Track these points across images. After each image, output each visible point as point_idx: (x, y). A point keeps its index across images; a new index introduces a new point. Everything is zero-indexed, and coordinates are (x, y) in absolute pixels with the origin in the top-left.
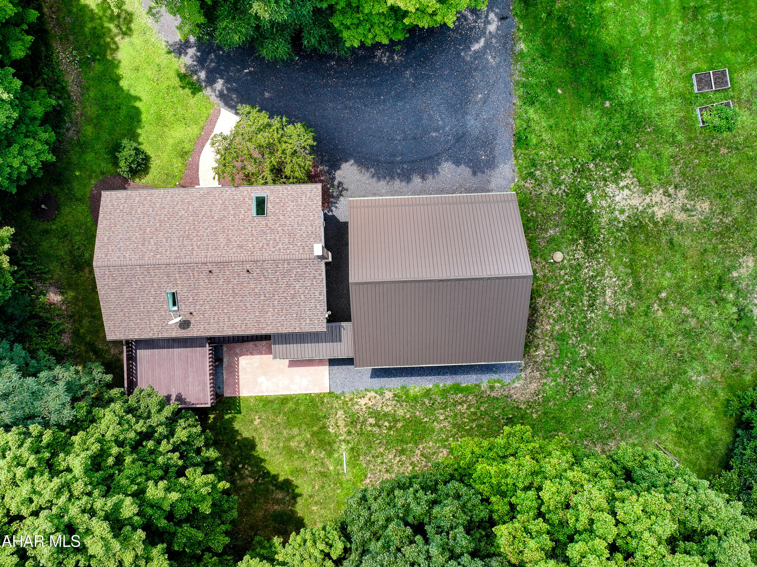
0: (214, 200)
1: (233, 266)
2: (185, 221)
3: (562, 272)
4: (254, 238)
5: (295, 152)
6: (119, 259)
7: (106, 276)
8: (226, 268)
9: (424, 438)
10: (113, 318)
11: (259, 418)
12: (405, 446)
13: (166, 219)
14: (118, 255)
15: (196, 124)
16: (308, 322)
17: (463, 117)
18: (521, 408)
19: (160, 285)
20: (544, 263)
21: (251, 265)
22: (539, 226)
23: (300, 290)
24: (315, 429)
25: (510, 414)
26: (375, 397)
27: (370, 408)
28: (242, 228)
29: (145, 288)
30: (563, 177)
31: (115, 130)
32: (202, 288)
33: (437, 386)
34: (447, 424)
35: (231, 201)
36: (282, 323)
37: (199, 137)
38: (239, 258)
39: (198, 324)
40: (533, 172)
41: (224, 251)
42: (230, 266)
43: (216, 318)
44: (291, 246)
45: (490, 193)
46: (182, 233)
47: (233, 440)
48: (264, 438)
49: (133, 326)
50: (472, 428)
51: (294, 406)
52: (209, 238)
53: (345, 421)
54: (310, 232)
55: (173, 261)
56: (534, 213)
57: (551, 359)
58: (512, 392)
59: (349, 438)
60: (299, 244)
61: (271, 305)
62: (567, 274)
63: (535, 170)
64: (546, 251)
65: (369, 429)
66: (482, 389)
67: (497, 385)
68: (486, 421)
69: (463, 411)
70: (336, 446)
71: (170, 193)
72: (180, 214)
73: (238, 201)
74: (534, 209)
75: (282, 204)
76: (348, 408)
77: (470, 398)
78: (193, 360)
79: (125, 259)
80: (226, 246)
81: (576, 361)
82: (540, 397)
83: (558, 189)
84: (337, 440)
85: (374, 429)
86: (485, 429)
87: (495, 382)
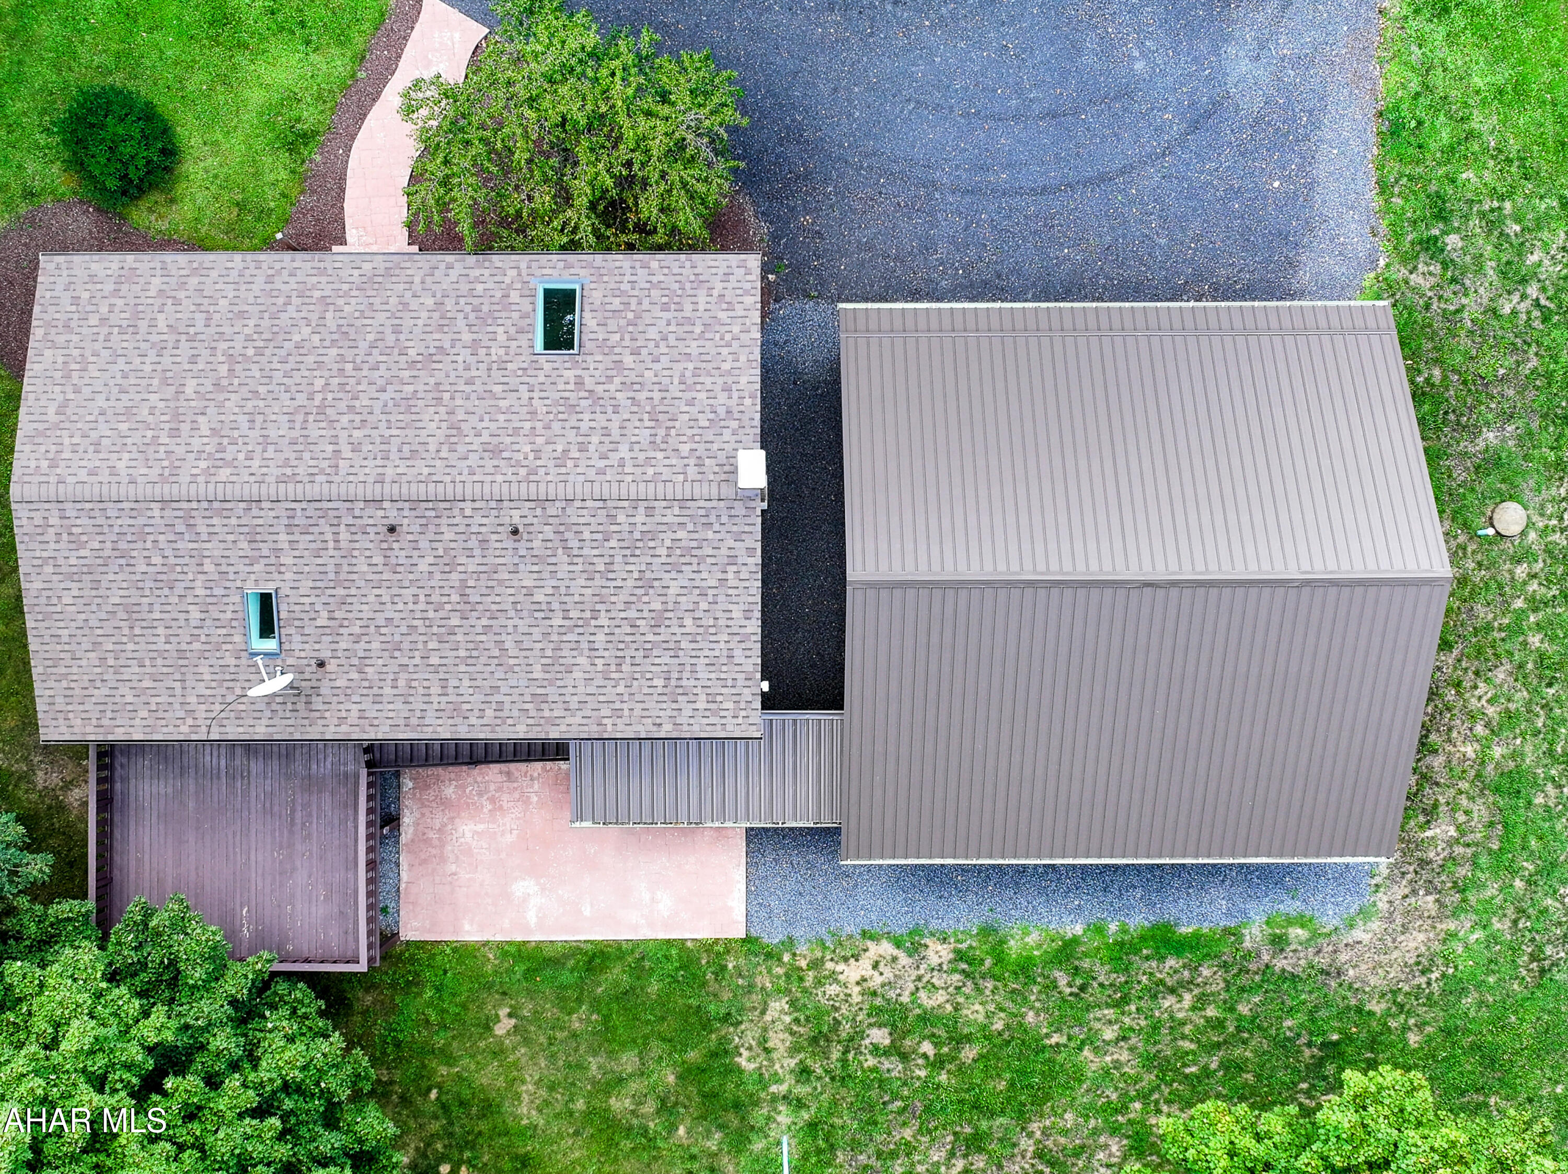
0: (408, 294)
1: (468, 512)
2: (311, 359)
3: (1521, 571)
4: (539, 425)
5: (681, 145)
6: (94, 479)
7: (51, 531)
8: (444, 521)
9: (1048, 1097)
10: (64, 671)
11: (510, 1015)
12: (984, 1125)
13: (250, 352)
14: (90, 465)
15: (341, 44)
16: (701, 705)
17: (1216, 51)
18: (1371, 1013)
19: (224, 568)
20: (1462, 539)
21: (526, 512)
22: (1452, 417)
23: (682, 599)
24: (693, 1055)
25: (1334, 1029)
26: (895, 959)
27: (874, 994)
28: (498, 389)
29: (174, 576)
30: (1533, 259)
31: (75, 56)
32: (362, 583)
33: (1100, 930)
34: (1124, 1056)
35: (462, 301)
36: (618, 705)
37: (349, 86)
38: (487, 490)
39: (342, 698)
40: (1436, 239)
41: (438, 463)
42: (456, 512)
43: (401, 683)
44: (660, 455)
45: (1296, 303)
46: (301, 399)
47: (424, 1084)
48: (523, 1082)
49: (129, 699)
50: (1206, 1072)
51: (625, 977)
52: (393, 418)
53: (792, 1033)
54: (722, 411)
55: (273, 491)
56: (1437, 372)
57: (1475, 855)
58: (1343, 957)
59: (802, 1090)
60: (685, 449)
61: (585, 645)
62: (1535, 576)
63: (1444, 233)
64: (1470, 497)
65: (871, 1062)
66: (1247, 944)
67: (1297, 933)
68: (1255, 1051)
69: (1180, 1015)
70: (758, 1115)
71: (265, 266)
72: (296, 338)
73: (486, 301)
74: (1437, 361)
75: (630, 315)
76: (805, 991)
77: (1206, 972)
78: (310, 815)
79: (115, 479)
80: (445, 448)
81: (1554, 864)
82: (1433, 976)
83: (1516, 298)
84: (763, 1095)
85: (887, 1065)
86: (1249, 1076)
87: (1290, 922)
